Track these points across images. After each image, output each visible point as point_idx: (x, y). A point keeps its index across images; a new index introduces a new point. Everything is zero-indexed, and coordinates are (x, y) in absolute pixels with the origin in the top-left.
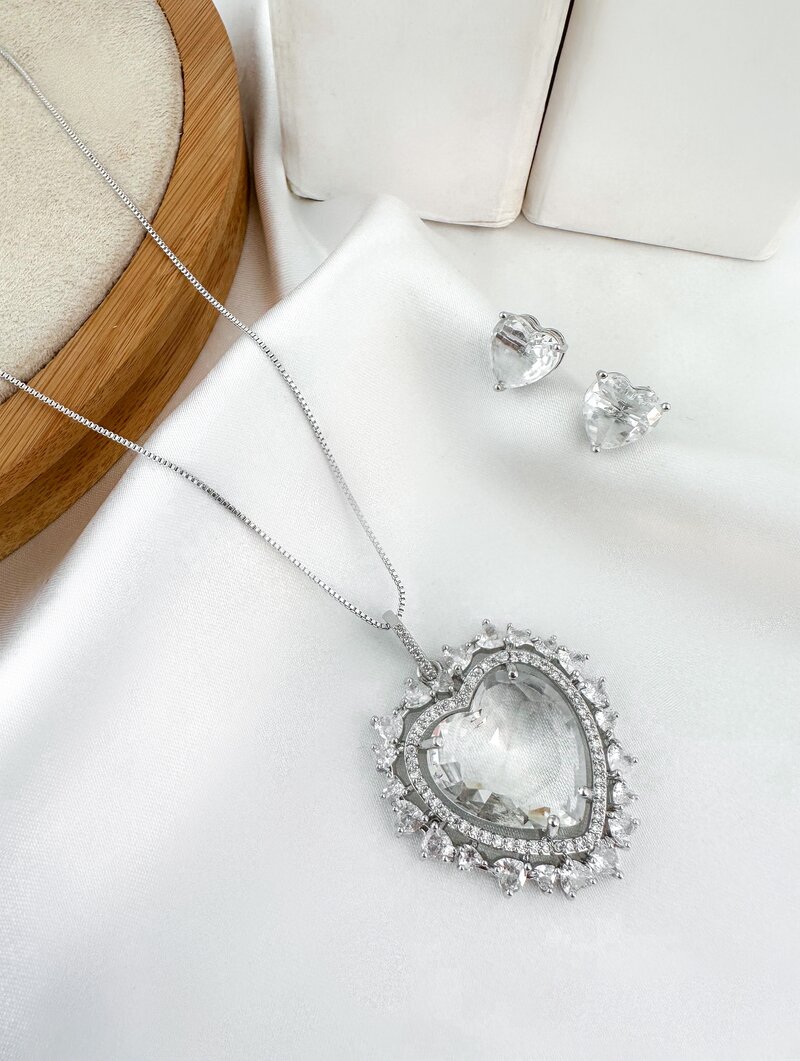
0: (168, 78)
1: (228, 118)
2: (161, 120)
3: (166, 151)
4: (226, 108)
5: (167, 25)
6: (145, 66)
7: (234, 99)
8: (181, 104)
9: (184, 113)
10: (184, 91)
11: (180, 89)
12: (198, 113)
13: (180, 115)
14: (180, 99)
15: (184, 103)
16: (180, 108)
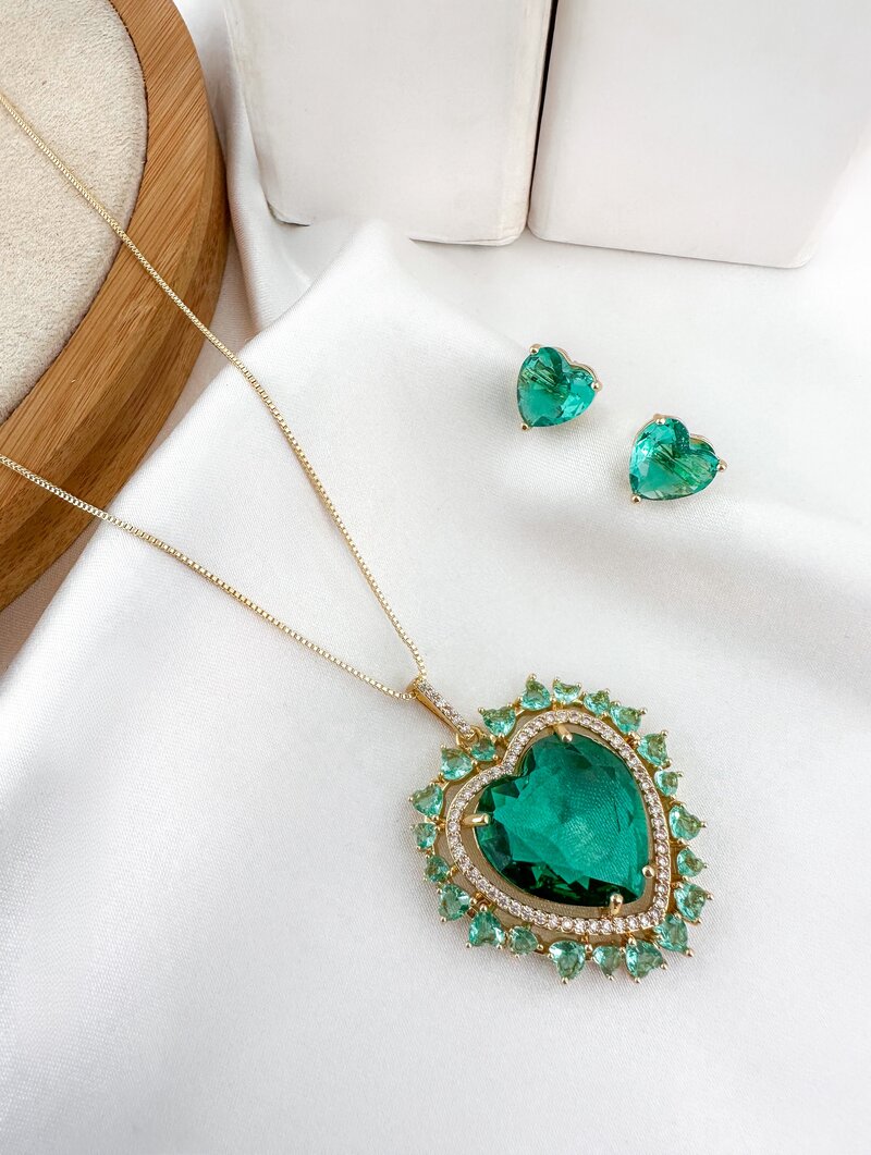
0: (129, 100)
1: (197, 140)
2: (121, 148)
3: (127, 182)
4: (193, 131)
5: (129, 41)
6: (105, 88)
7: (202, 120)
8: (145, 129)
9: (148, 139)
10: (148, 114)
11: (143, 112)
12: (163, 137)
13: (143, 141)
14: (143, 123)
15: (148, 128)
16: (143, 134)
